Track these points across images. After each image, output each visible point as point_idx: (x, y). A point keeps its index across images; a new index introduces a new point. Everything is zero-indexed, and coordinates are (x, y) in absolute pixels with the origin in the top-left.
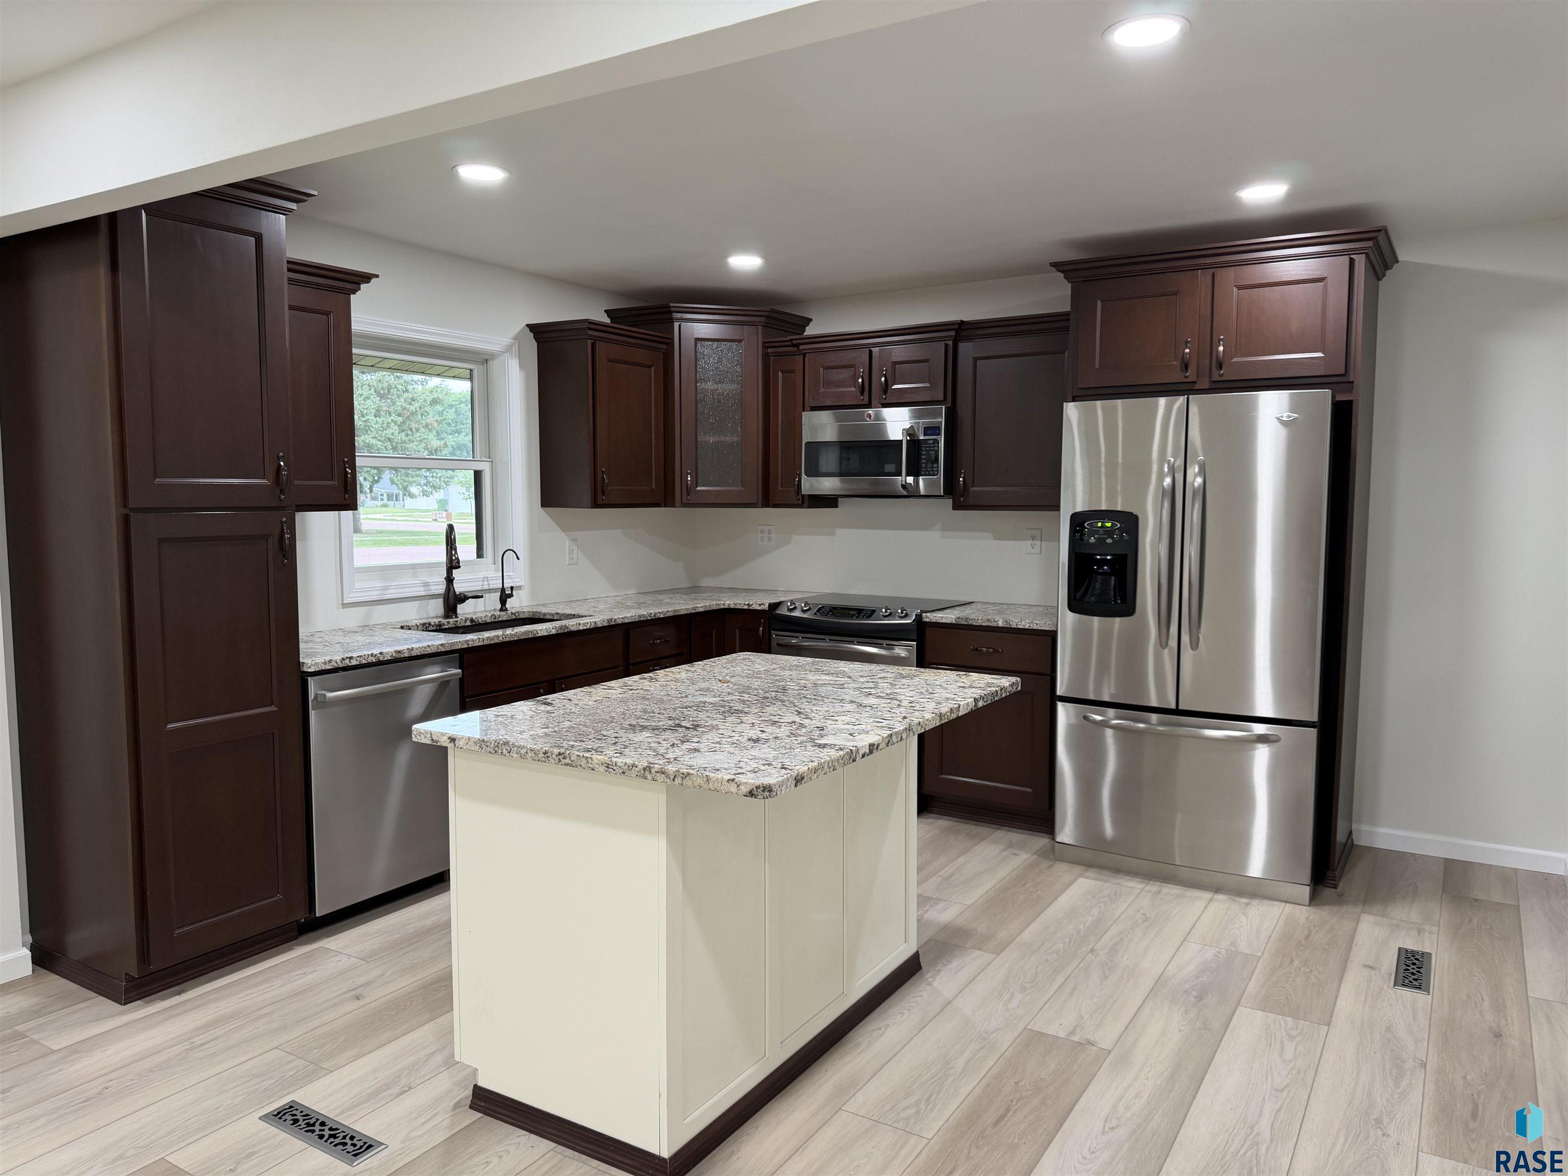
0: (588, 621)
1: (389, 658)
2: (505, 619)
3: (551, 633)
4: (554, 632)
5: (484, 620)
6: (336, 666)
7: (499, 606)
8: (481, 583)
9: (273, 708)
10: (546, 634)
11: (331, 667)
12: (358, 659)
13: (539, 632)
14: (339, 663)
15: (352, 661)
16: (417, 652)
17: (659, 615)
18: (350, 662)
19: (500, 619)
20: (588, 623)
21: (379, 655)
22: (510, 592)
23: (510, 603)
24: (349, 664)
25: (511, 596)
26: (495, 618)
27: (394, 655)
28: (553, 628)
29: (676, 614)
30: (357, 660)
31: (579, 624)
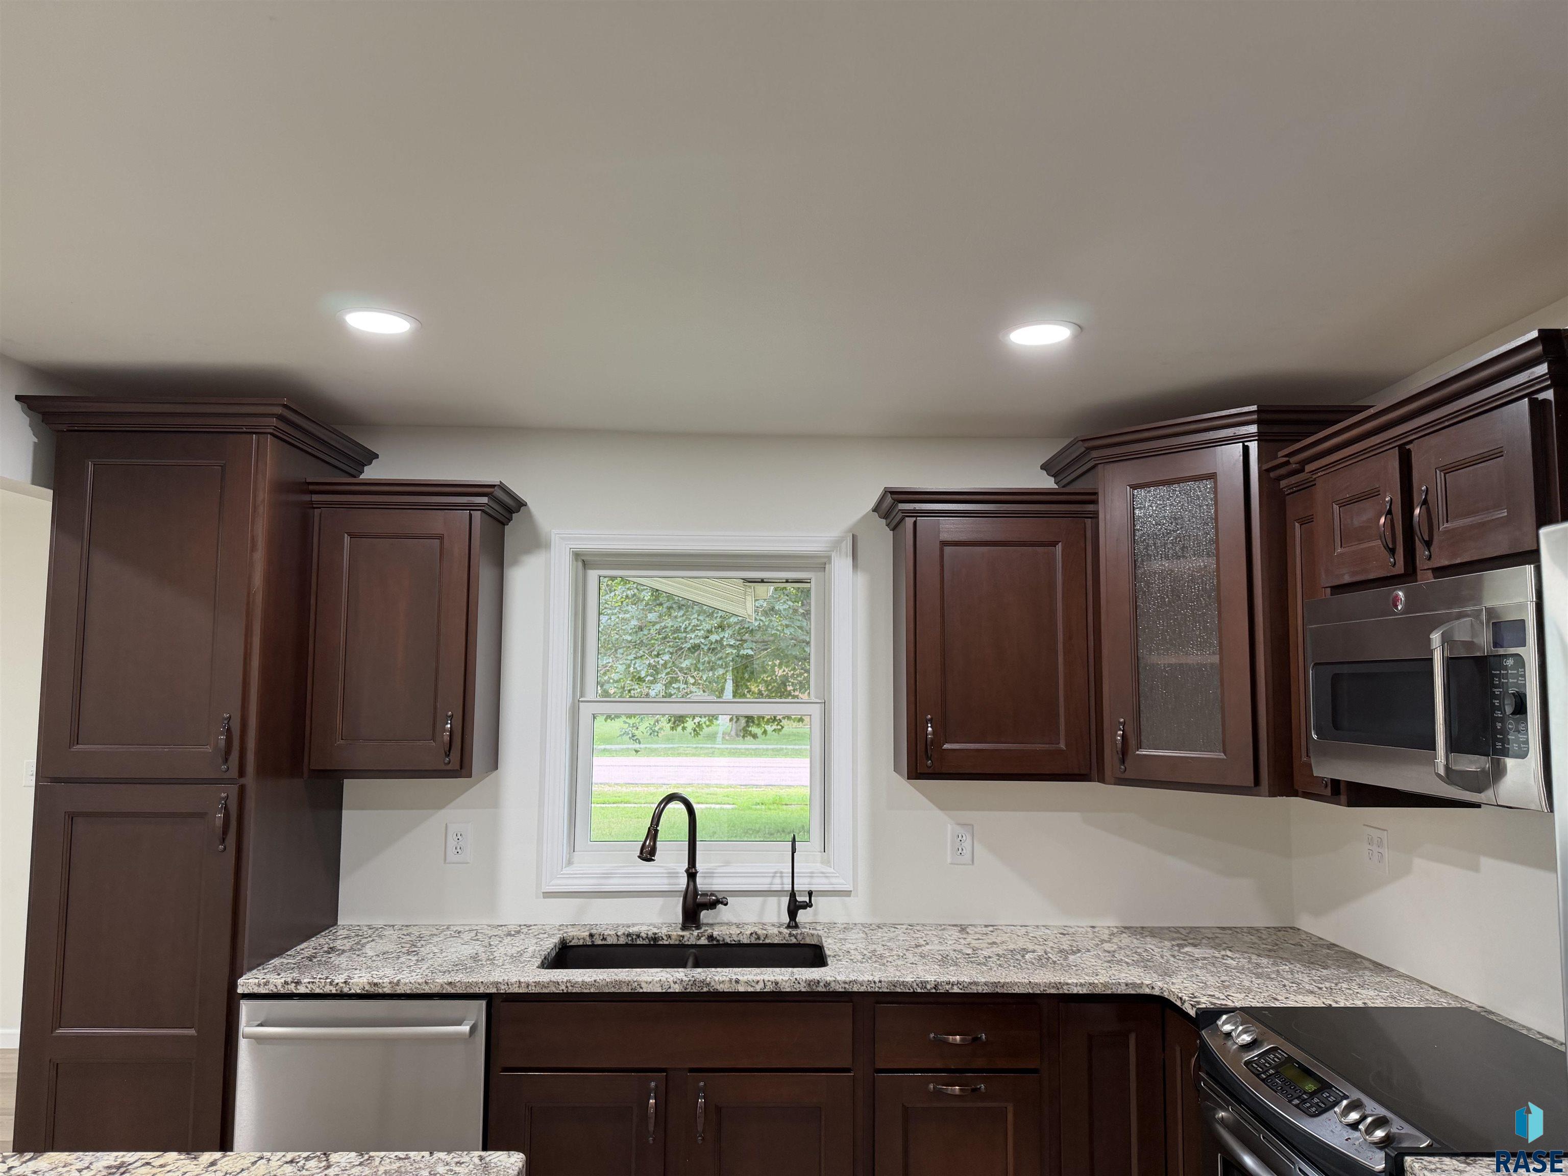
0: (758, 978)
1: (359, 991)
2: (776, 942)
3: (671, 990)
4: (677, 988)
5: (736, 939)
6: (275, 990)
7: (786, 919)
8: (768, 880)
9: (192, 1032)
10: (659, 990)
11: (267, 992)
12: (309, 986)
13: (643, 985)
14: (279, 987)
15: (298, 987)
16: (405, 988)
17: (947, 987)
18: (297, 989)
19: (767, 941)
20: (758, 982)
21: (342, 985)
22: (807, 899)
23: (803, 916)
24: (295, 991)
25: (808, 905)
26: (759, 938)
27: (367, 988)
28: (675, 983)
29: (999, 990)
30: (307, 987)
31: (737, 982)
